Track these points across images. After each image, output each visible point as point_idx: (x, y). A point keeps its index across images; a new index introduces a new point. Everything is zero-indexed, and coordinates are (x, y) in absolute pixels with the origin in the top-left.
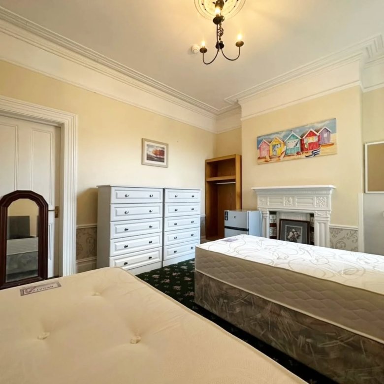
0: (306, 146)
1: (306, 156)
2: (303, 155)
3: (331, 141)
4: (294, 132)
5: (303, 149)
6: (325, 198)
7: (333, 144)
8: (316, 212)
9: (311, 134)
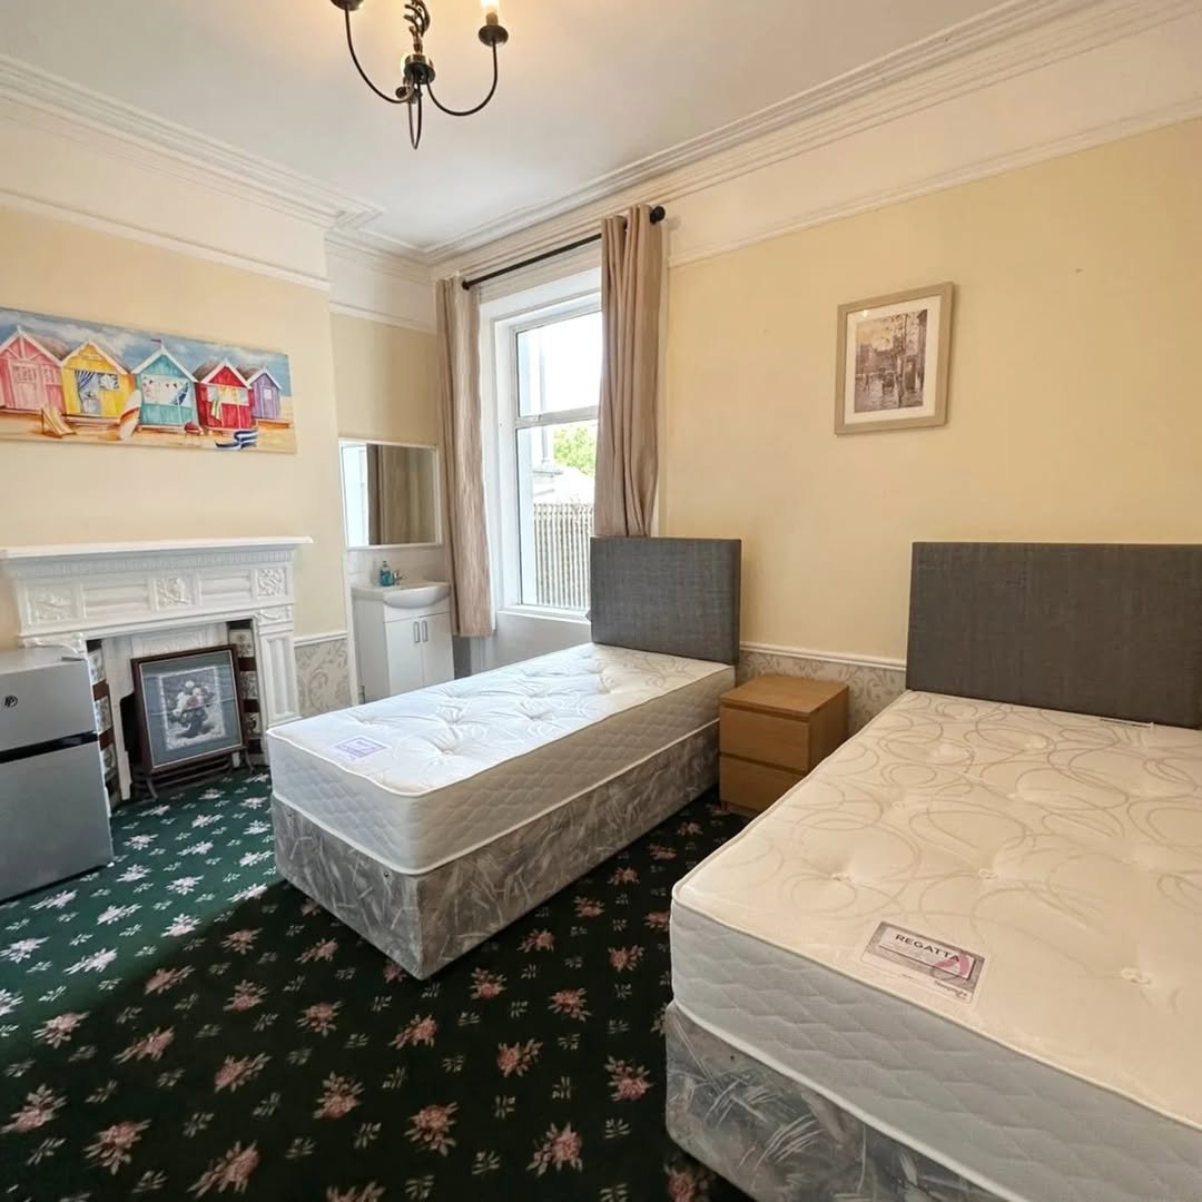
0: (216, 412)
1: (219, 445)
2: (210, 440)
3: (283, 417)
4: (167, 348)
5: (204, 418)
6: (281, 571)
7: (286, 426)
8: (262, 611)
9: (226, 377)
